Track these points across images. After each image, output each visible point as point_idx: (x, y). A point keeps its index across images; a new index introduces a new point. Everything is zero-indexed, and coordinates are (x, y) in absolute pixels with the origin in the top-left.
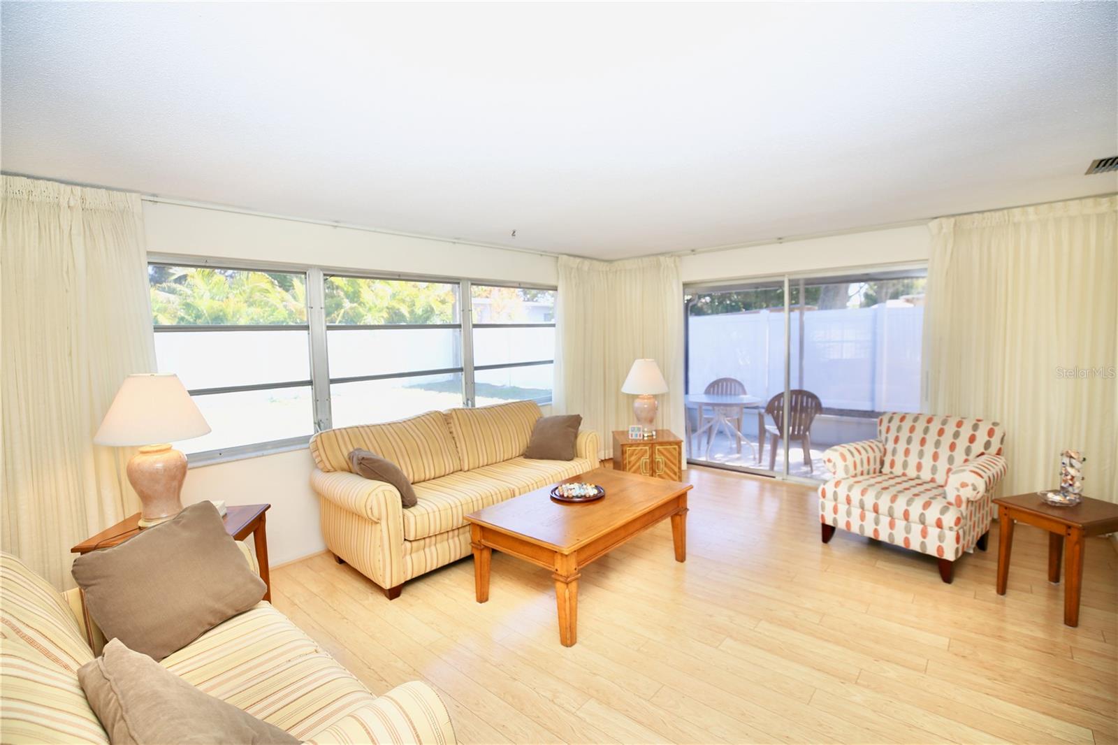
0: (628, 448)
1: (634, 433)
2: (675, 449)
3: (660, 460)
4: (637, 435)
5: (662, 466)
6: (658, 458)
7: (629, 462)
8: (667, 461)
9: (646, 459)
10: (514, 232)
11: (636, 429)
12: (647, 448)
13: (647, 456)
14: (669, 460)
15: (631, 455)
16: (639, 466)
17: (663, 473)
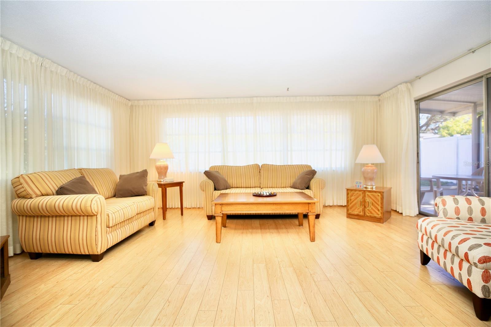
0: (350, 192)
1: (357, 185)
2: (378, 195)
3: (369, 201)
4: (359, 186)
5: (370, 205)
6: (368, 199)
7: (350, 200)
8: (373, 202)
9: (360, 198)
10: (288, 89)
11: (359, 182)
12: (361, 193)
13: (361, 197)
14: (374, 201)
15: (352, 196)
16: (356, 202)
17: (371, 209)
